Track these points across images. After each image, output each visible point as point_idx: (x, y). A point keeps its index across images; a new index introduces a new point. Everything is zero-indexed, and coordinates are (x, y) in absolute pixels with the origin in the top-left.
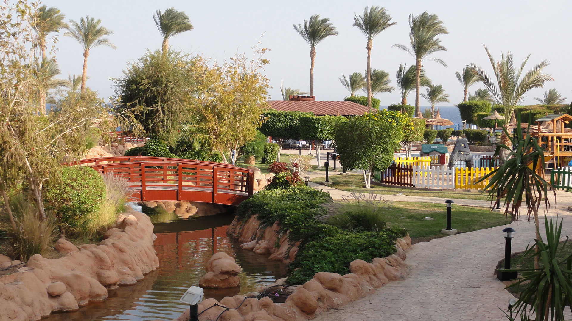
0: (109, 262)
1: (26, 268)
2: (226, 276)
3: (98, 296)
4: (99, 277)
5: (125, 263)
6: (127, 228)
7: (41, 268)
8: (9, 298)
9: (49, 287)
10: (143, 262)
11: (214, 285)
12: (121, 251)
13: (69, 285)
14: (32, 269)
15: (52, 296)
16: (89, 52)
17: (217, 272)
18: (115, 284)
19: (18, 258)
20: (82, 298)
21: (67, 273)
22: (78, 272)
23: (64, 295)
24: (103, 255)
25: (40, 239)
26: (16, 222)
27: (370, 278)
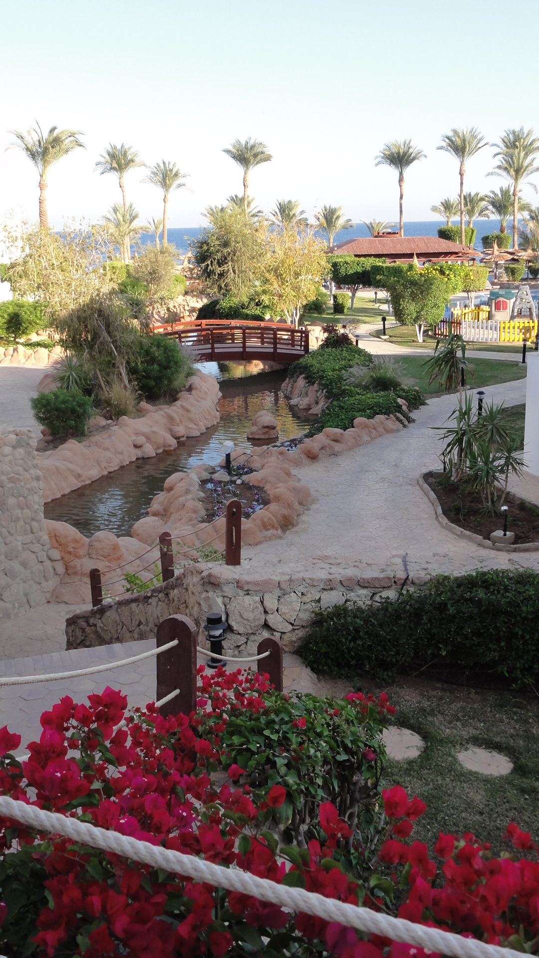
0: (178, 419)
1: (117, 427)
2: (267, 430)
3: (170, 446)
4: (171, 432)
5: (190, 420)
6: (193, 392)
7: (127, 426)
8: (107, 449)
9: (134, 440)
10: (206, 418)
11: (257, 437)
12: (188, 411)
13: (148, 439)
14: (121, 427)
15: (136, 446)
16: (168, 197)
17: (260, 427)
18: (183, 437)
19: (111, 419)
20: (158, 448)
21: (146, 430)
22: (154, 429)
23: (145, 446)
24: (174, 415)
25: (126, 403)
26: (107, 391)
27: (369, 431)
